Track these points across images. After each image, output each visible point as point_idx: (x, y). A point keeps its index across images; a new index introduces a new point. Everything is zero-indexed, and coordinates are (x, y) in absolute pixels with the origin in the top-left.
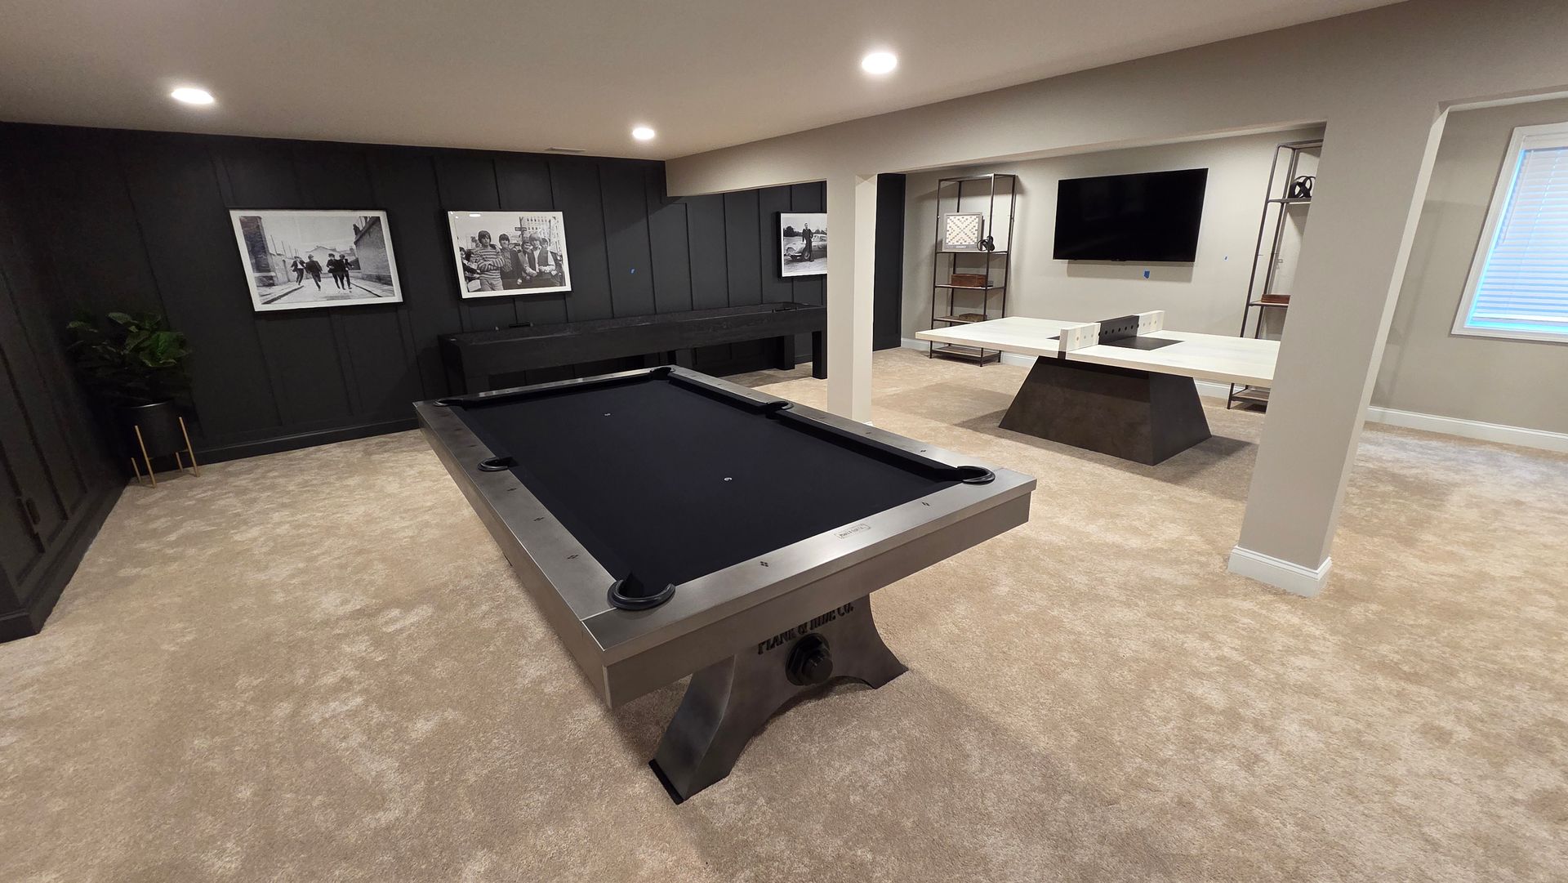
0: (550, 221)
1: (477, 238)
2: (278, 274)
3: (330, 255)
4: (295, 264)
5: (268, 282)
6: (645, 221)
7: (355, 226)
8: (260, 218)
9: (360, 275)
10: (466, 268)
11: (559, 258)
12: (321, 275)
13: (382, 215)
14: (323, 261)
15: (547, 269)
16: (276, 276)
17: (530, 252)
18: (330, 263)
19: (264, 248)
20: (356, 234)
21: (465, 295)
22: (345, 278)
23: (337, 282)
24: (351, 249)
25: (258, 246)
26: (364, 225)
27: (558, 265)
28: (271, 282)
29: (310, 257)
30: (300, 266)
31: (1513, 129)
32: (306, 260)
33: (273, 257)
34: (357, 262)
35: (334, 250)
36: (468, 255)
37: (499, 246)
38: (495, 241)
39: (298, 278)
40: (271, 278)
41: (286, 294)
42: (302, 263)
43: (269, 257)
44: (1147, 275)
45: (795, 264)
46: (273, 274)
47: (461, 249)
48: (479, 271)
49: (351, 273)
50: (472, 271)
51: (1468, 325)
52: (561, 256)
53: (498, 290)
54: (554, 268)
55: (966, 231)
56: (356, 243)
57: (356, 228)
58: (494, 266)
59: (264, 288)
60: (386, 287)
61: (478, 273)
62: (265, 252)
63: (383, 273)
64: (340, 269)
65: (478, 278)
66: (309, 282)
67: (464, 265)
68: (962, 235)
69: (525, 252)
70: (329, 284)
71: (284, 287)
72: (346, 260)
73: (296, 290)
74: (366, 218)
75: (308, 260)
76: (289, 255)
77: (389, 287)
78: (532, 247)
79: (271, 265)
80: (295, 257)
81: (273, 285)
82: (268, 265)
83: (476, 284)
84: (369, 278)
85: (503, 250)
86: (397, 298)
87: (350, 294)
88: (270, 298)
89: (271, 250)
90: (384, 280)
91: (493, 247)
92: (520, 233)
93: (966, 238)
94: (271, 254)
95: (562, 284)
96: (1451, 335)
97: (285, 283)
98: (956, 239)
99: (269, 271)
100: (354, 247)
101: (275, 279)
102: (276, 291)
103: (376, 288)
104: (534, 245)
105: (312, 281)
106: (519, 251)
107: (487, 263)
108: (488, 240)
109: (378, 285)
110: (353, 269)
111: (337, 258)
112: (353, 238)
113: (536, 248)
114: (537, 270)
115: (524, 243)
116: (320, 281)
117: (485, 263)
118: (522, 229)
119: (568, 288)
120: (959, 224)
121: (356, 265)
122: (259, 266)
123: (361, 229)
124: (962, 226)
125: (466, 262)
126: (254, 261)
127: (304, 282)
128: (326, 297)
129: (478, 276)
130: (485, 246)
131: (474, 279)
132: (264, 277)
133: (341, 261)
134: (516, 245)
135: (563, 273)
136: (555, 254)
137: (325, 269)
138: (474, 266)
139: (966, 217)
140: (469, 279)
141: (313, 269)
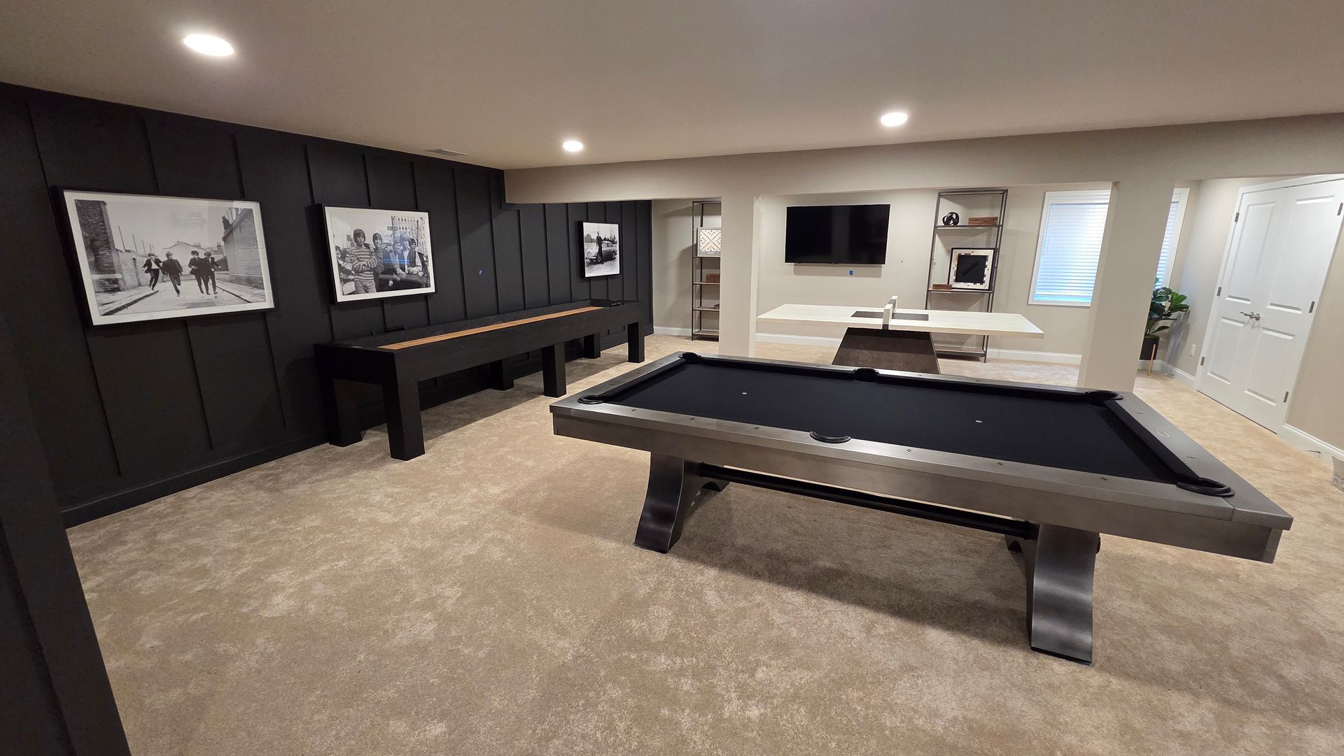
0: (417, 222)
1: (352, 237)
2: (126, 275)
3: (194, 253)
4: (148, 264)
5: (112, 287)
6: (488, 225)
7: (224, 218)
8: (104, 203)
9: (227, 277)
10: (341, 268)
11: (425, 259)
12: (181, 278)
13: (254, 207)
14: (184, 259)
15: (415, 270)
16: (123, 279)
17: (400, 252)
18: (193, 262)
19: (108, 243)
20: (225, 228)
21: (341, 298)
22: (210, 281)
23: (200, 285)
24: (219, 246)
25: (100, 241)
26: (234, 218)
27: (424, 266)
28: (116, 286)
29: (168, 255)
30: (154, 266)
31: (1045, 194)
32: (163, 259)
33: (120, 254)
34: (224, 261)
35: (199, 246)
36: (343, 255)
37: (372, 246)
38: (369, 240)
39: (151, 281)
40: (116, 281)
41: (136, 302)
42: (157, 262)
43: (114, 254)
44: (851, 273)
45: (592, 266)
46: (118, 276)
47: (337, 248)
48: (353, 272)
49: (217, 275)
50: (348, 272)
51: (1035, 299)
52: (427, 257)
53: (372, 292)
54: (421, 268)
55: (714, 241)
56: (225, 239)
57: (226, 222)
58: (368, 267)
59: (106, 295)
60: (257, 291)
61: (353, 275)
62: (110, 249)
63: (254, 275)
64: (204, 269)
65: (353, 280)
66: (165, 286)
67: (339, 265)
68: (711, 244)
69: (396, 253)
70: (190, 286)
71: (132, 292)
72: (213, 259)
73: (148, 296)
74: (237, 209)
75: (167, 259)
76: (141, 252)
77: (261, 291)
78: (402, 248)
79: (116, 263)
80: (149, 255)
81: (118, 290)
82: (112, 264)
83: (351, 286)
84: (237, 280)
85: (376, 249)
86: (267, 303)
87: (216, 300)
88: (113, 307)
89: (118, 244)
90: (255, 283)
91: (367, 246)
92: (392, 232)
93: (715, 247)
94: (117, 250)
95: (427, 285)
96: (1028, 304)
97: (134, 288)
98: (708, 247)
99: (114, 272)
100: (222, 243)
101: (120, 282)
102: (120, 298)
103: (246, 292)
104: (404, 245)
105: (170, 285)
106: (391, 251)
107: (362, 263)
108: (363, 240)
109: (248, 288)
110: (220, 270)
111: (202, 256)
112: (221, 231)
113: (405, 249)
114: (407, 271)
115: (395, 242)
116: (179, 285)
117: (360, 263)
118: (393, 228)
119: (432, 289)
120: (709, 236)
121: (224, 264)
122: (97, 266)
123: (231, 222)
124: (711, 238)
125: (341, 262)
126: (93, 259)
127: (159, 286)
128: (186, 304)
129: (353, 277)
130: (359, 245)
131: (349, 280)
132: (108, 280)
133: (206, 260)
134: (388, 244)
135: (428, 274)
136: (422, 254)
137: (186, 270)
138: (349, 267)
139: (713, 231)
140: (344, 281)
141: (171, 269)
